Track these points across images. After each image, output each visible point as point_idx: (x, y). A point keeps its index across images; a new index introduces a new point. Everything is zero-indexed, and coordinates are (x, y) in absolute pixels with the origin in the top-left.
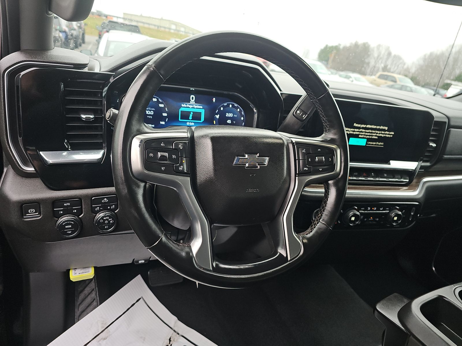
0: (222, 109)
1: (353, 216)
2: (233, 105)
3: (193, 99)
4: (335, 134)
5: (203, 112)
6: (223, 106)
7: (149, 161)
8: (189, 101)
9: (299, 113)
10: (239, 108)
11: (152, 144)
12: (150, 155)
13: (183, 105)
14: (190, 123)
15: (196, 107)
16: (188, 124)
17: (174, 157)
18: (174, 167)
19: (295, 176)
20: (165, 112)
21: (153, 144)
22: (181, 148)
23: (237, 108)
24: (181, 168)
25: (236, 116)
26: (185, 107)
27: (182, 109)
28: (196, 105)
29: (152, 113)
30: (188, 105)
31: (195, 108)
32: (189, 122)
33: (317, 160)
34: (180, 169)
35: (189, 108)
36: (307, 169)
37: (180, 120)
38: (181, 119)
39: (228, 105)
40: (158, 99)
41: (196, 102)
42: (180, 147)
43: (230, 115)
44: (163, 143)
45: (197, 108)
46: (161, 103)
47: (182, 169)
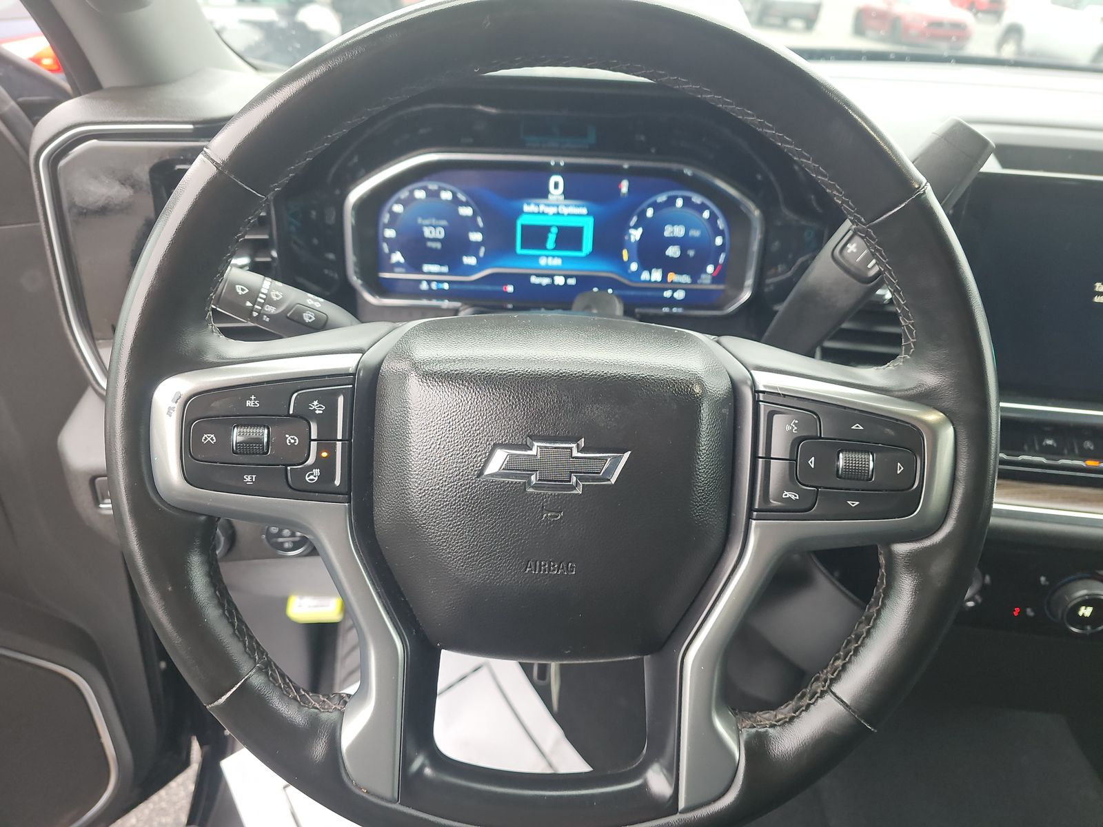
0: (650, 213)
1: (1086, 603)
2: (687, 201)
3: (556, 185)
4: (939, 368)
5: (588, 225)
6: (656, 206)
7: (199, 457)
8: (543, 193)
9: (855, 250)
10: (707, 208)
11: (212, 405)
12: (206, 439)
13: (526, 208)
14: (550, 259)
15: (565, 211)
16: (543, 262)
17: (292, 441)
18: (289, 474)
19: (749, 517)
20: (477, 229)
21: (216, 404)
22: (317, 412)
23: (702, 208)
24: (312, 477)
25: (695, 233)
26: (533, 213)
27: (522, 221)
28: (567, 206)
29: (440, 233)
30: (542, 208)
31: (563, 215)
32: (547, 256)
33: (841, 463)
34: (307, 479)
35: (547, 214)
36: (793, 497)
37: (519, 250)
38: (523, 247)
39: (671, 201)
40: (454, 194)
41: (568, 194)
42: (315, 410)
43: (678, 231)
44: (253, 397)
45: (569, 215)
46: (466, 204)
47: (316, 479)
